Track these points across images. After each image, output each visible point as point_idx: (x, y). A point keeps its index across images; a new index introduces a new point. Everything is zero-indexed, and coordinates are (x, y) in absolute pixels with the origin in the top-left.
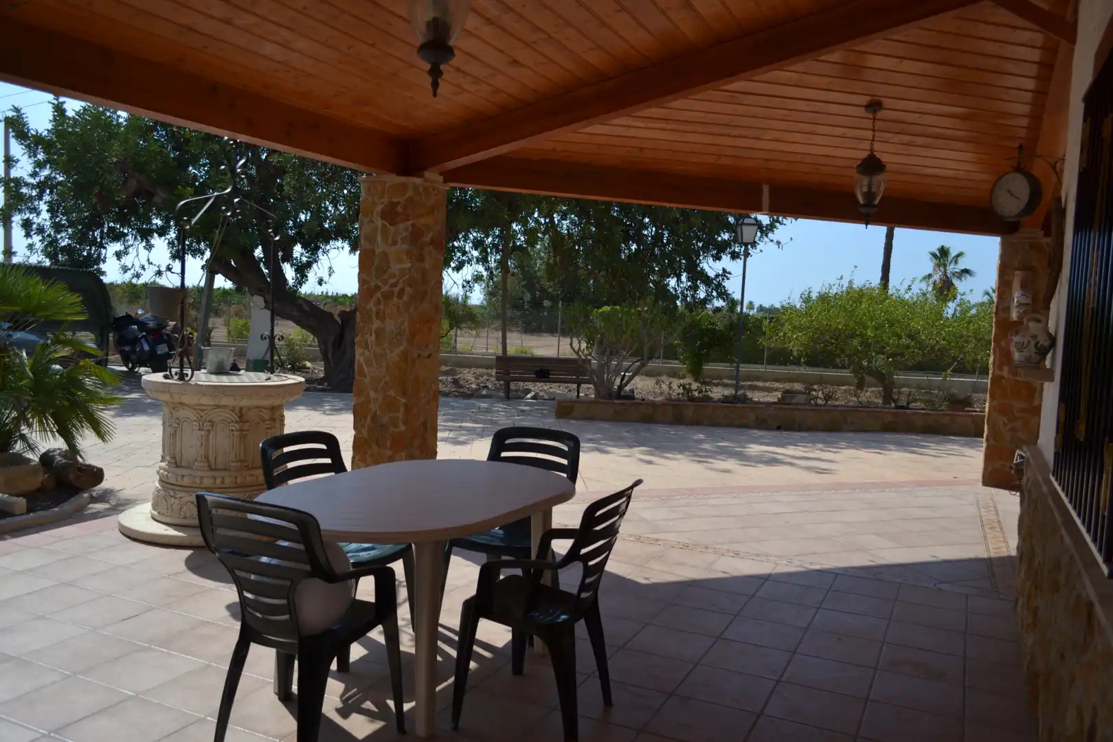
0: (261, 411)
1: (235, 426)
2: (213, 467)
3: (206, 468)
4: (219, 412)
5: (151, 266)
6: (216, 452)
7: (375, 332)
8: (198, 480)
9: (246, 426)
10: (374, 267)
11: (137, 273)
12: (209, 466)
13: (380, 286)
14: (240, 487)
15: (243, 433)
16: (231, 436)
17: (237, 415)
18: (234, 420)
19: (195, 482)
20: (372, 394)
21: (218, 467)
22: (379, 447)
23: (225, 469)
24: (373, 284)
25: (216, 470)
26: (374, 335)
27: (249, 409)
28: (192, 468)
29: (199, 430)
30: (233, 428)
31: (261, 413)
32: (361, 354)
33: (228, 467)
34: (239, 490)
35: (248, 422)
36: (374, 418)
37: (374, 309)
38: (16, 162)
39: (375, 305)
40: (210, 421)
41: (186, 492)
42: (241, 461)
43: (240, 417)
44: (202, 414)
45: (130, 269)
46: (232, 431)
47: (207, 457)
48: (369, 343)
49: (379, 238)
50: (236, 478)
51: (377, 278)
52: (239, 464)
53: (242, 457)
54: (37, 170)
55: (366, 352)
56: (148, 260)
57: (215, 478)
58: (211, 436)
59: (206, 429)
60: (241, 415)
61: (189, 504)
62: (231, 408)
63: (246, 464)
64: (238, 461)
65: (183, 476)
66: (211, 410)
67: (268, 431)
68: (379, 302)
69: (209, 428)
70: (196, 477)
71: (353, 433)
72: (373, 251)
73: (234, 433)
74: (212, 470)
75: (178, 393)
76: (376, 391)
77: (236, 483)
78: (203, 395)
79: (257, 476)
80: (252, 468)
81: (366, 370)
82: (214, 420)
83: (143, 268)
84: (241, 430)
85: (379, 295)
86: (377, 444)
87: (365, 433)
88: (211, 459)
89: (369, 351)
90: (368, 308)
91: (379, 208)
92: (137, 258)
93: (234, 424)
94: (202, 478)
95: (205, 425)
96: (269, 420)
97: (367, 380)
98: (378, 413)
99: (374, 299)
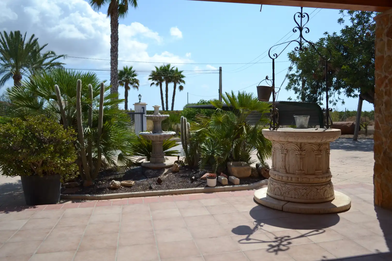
0: (312, 145)
1: (297, 152)
2: (288, 172)
3: (285, 172)
4: (290, 145)
5: (340, 100)
6: (289, 165)
7: (385, 103)
8: (280, 177)
9: (303, 153)
10: (383, 66)
11: (335, 103)
12: (286, 171)
13: (387, 76)
14: (300, 183)
15: (302, 156)
16: (296, 157)
17: (298, 147)
18: (297, 150)
19: (279, 178)
20: (384, 139)
21: (290, 172)
22: (388, 170)
23: (293, 174)
24: (383, 76)
25: (289, 173)
26: (384, 104)
27: (305, 144)
28: (279, 172)
29: (282, 153)
30: (296, 153)
31: (312, 147)
32: (377, 117)
33: (294, 173)
34: (300, 185)
35: (304, 150)
36: (385, 153)
37: (384, 90)
38: (292, 69)
39: (384, 88)
40: (286, 149)
41: (277, 182)
42: (301, 170)
43: (300, 148)
44: (283, 146)
45: (332, 102)
46: (297, 155)
47: (285, 167)
48: (382, 110)
49: (386, 49)
50: (298, 178)
51: (385, 72)
52: (300, 172)
53: (302, 168)
54: (298, 70)
55: (380, 115)
56: (339, 98)
57: (288, 177)
58: (287, 156)
59: (284, 153)
60: (301, 147)
61: (277, 188)
62: (296, 143)
63: (304, 172)
64: (299, 170)
65: (275, 175)
66: (287, 144)
67: (317, 156)
68: (386, 86)
69: (286, 153)
70: (280, 176)
71: (374, 161)
72: (383, 56)
73: (297, 156)
74: (287, 173)
75: (271, 135)
76: (386, 137)
77: (298, 181)
78: (280, 136)
79: (309, 179)
80: (307, 174)
81: (380, 125)
82: (288, 149)
83: (337, 101)
84: (301, 155)
85: (387, 81)
86: (387, 169)
87: (380, 162)
88: (287, 168)
89: (381, 114)
90: (381, 89)
91: (386, 31)
92: (334, 97)
93: (297, 151)
94: (282, 177)
95: (284, 151)
96: (317, 150)
97: (381, 131)
98: (388, 150)
99: (384, 84)
